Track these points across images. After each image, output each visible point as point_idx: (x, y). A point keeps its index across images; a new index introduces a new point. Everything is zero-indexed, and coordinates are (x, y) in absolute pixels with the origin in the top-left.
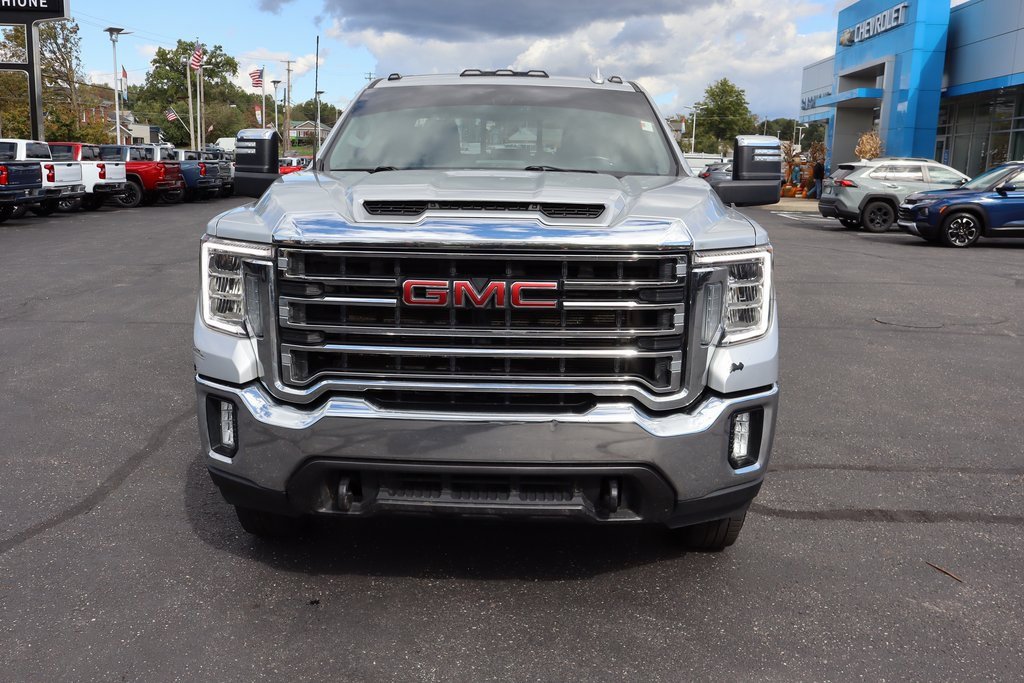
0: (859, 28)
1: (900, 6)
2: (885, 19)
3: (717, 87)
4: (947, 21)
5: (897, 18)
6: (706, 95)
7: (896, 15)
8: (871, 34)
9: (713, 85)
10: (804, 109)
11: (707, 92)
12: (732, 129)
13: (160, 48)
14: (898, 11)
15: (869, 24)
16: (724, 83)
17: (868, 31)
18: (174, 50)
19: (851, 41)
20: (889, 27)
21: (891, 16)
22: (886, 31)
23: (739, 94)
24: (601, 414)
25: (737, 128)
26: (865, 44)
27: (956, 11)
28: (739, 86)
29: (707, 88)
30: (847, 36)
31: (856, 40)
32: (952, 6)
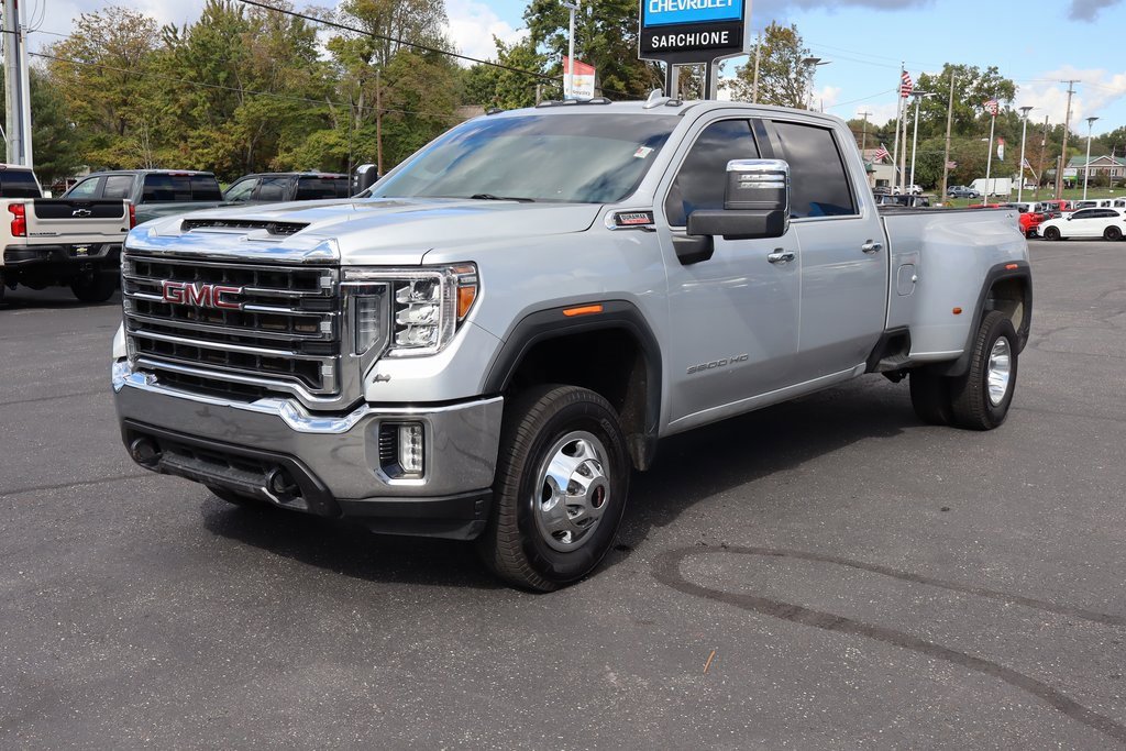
13: (923, 74)
18: (939, 75)
24: (264, 405)
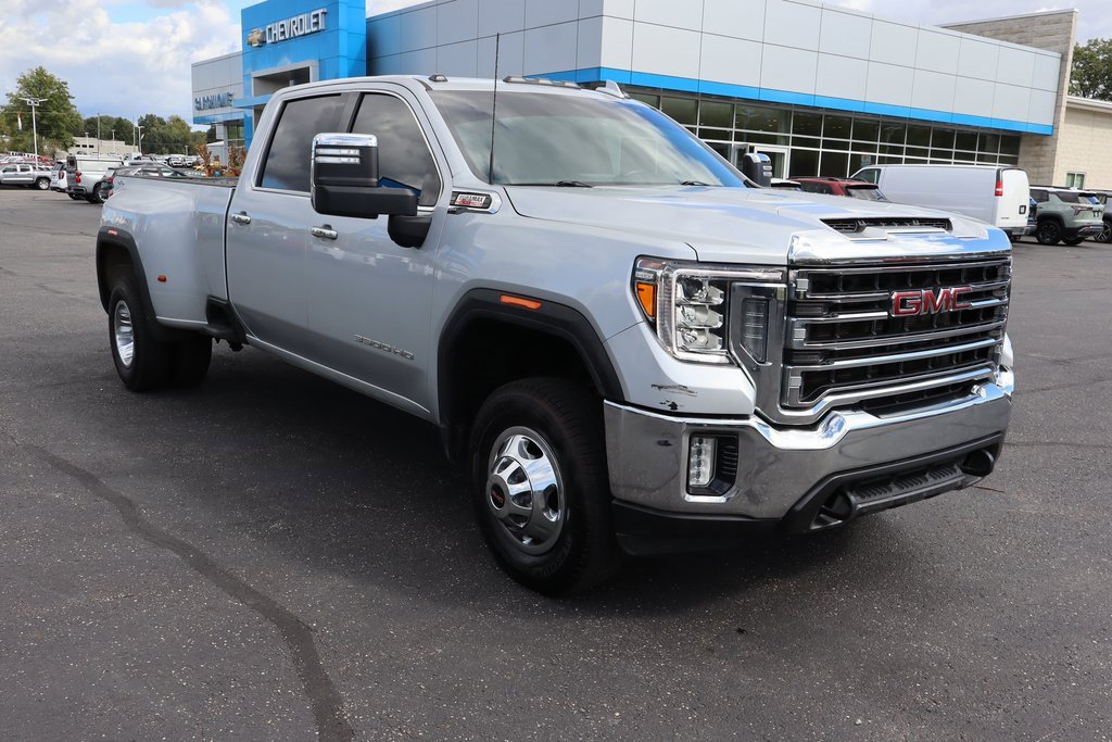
0: (270, 29)
1: (320, 12)
2: (305, 22)
3: (32, 77)
4: (364, 32)
5: (316, 24)
6: (20, 85)
7: (315, 20)
8: (287, 37)
9: (27, 74)
10: (199, 109)
11: (20, 82)
12: (58, 127)
14: (316, 16)
15: (282, 26)
16: (41, 72)
17: (283, 33)
19: (263, 42)
20: (308, 31)
21: (309, 20)
22: (304, 35)
23: (61, 86)
25: (64, 125)
26: (279, 46)
27: (370, 21)
28: (59, 77)
29: (19, 77)
30: (256, 36)
31: (269, 41)
32: (368, 16)
